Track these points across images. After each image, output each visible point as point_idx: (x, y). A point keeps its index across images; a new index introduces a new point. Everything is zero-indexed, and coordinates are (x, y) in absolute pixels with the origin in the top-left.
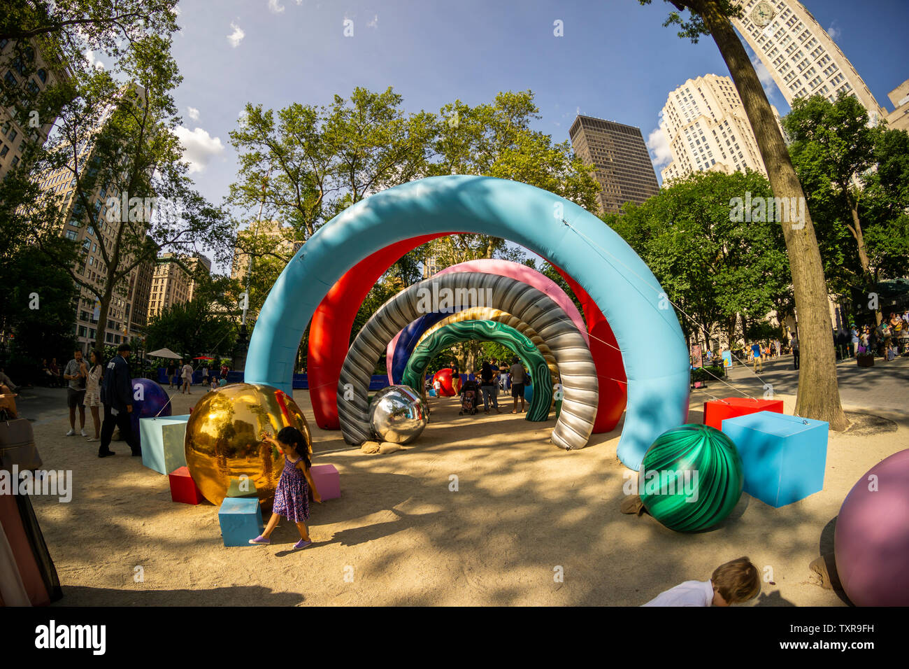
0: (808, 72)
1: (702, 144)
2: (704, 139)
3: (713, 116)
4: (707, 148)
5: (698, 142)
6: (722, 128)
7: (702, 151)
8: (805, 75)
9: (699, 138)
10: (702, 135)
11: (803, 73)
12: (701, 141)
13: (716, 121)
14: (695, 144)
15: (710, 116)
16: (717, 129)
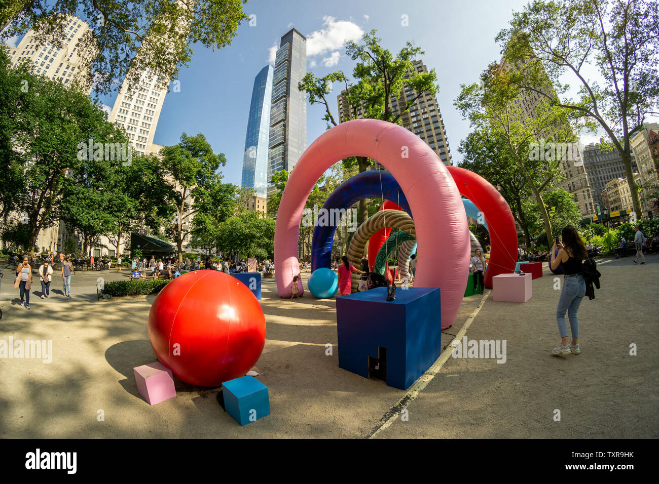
0: (140, 101)
1: (47, 62)
2: (52, 60)
3: (71, 56)
4: (47, 68)
5: (46, 58)
6: (67, 68)
7: (42, 65)
8: (137, 100)
9: (51, 56)
10: (53, 57)
11: (138, 99)
12: (49, 59)
13: (69, 60)
14: (44, 56)
15: (69, 54)
16: (65, 66)
